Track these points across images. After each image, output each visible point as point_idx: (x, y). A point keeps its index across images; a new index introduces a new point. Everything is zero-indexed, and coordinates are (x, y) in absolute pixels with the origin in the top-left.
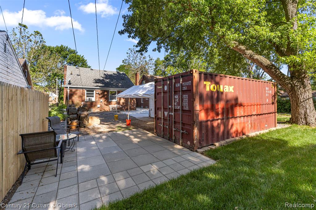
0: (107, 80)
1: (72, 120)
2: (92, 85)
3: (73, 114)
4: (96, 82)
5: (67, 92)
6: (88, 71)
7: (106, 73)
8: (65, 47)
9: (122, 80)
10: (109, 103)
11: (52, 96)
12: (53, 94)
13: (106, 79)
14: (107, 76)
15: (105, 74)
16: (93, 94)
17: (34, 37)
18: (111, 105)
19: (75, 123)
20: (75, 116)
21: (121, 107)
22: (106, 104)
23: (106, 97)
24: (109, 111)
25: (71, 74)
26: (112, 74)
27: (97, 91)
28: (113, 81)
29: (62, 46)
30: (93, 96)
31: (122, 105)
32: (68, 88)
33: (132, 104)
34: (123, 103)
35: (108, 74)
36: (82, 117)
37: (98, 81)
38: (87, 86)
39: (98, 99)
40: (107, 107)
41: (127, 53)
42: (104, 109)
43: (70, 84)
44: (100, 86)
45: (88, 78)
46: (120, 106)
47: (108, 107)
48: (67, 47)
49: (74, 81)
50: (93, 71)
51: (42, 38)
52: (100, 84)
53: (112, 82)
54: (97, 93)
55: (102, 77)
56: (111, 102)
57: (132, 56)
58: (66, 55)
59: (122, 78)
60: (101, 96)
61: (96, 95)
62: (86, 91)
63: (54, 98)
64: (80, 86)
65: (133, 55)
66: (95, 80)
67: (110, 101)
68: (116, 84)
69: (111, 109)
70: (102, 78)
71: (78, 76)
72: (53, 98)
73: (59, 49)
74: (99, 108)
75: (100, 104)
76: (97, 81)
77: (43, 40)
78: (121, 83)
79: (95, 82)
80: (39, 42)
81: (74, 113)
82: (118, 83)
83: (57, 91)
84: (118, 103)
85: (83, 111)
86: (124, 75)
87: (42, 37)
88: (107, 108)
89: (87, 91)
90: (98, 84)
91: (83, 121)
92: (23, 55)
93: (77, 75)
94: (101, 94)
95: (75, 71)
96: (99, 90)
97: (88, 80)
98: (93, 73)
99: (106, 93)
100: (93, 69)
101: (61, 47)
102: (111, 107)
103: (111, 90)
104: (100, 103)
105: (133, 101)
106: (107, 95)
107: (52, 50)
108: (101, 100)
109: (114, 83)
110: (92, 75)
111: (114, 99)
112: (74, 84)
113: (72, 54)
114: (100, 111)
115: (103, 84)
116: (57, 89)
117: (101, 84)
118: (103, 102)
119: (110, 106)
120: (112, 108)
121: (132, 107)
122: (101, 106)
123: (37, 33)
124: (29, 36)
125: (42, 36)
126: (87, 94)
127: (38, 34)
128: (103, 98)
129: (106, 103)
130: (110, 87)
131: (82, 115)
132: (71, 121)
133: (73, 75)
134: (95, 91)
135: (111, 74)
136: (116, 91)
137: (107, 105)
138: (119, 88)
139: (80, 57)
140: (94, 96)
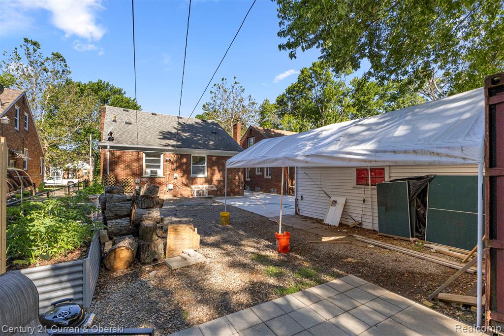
0: (186, 135)
1: (116, 236)
2: (157, 143)
3: (117, 217)
4: (165, 138)
5: (105, 158)
6: (146, 117)
7: (181, 121)
8: (104, 83)
9: (214, 134)
10: (191, 181)
11: (84, 168)
12: (85, 164)
13: (183, 132)
14: (185, 127)
15: (179, 124)
16: (159, 161)
17: (51, 63)
18: (195, 186)
19: (124, 250)
20: (124, 222)
21: (216, 189)
22: (185, 183)
23: (184, 167)
24: (190, 197)
25: (115, 121)
26: (194, 123)
27: (167, 156)
28: (197, 136)
29: (100, 81)
30: (159, 167)
31: (216, 187)
32: (108, 147)
33: (237, 184)
34: (219, 182)
35: (184, 123)
36: (147, 227)
37: (168, 136)
38: (147, 145)
39: (168, 173)
40: (187, 188)
41: (211, 92)
42: (181, 195)
43: (113, 140)
44: (173, 146)
45: (147, 129)
46: (212, 187)
47: (190, 189)
48: (108, 84)
49: (121, 135)
50: (157, 117)
51: (66, 66)
52: (172, 141)
53: (195, 139)
54: (168, 159)
55: (175, 128)
56: (195, 178)
57: (220, 96)
58: (107, 97)
59: (214, 132)
60: (175, 165)
61: (165, 163)
62: (144, 155)
63: (86, 171)
64: (133, 144)
65: (222, 96)
66: (161, 134)
67: (192, 176)
68: (204, 142)
69: (195, 194)
70: (176, 131)
71: (127, 125)
72: (84, 171)
73: (96, 87)
74: (171, 192)
75: (173, 184)
76: (166, 136)
77: (67, 69)
78: (213, 141)
79: (162, 137)
80: (61, 72)
81: (120, 213)
82: (207, 141)
83: (91, 159)
84: (209, 181)
85: (148, 208)
86: (215, 126)
87: (65, 64)
88: (186, 192)
89: (147, 155)
90: (168, 142)
91: (151, 241)
92: (32, 94)
93: (126, 123)
94: (176, 162)
95: (122, 117)
96: (172, 155)
97: (147, 132)
98: (156, 121)
99: (185, 160)
100: (157, 113)
101: (98, 84)
102: (196, 189)
103: (195, 153)
104: (172, 182)
105: (237, 178)
106: (188, 164)
107: (82, 89)
108: (176, 175)
109: (199, 140)
110: (155, 124)
111: (202, 173)
112: (121, 139)
113: (116, 96)
114: (175, 196)
115: (178, 142)
116: (91, 155)
117: (175, 141)
118: (179, 178)
119: (193, 186)
120: (198, 192)
121: (236, 190)
122: (175, 186)
123: (58, 56)
124: (42, 61)
125: (65, 62)
126: (147, 161)
127: (59, 58)
128: (178, 171)
129: (184, 180)
130: (193, 148)
131: (147, 219)
132: (111, 239)
133: (118, 123)
134: (162, 156)
135: (191, 123)
136: (204, 156)
137: (187, 185)
138: (211, 149)
139: (129, 101)
140: (162, 167)
